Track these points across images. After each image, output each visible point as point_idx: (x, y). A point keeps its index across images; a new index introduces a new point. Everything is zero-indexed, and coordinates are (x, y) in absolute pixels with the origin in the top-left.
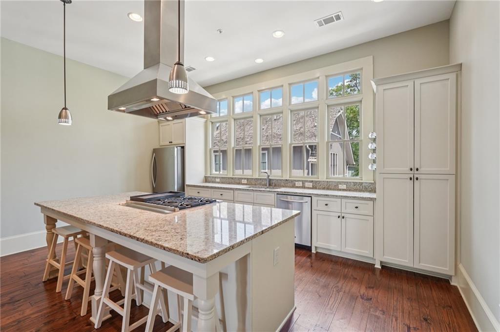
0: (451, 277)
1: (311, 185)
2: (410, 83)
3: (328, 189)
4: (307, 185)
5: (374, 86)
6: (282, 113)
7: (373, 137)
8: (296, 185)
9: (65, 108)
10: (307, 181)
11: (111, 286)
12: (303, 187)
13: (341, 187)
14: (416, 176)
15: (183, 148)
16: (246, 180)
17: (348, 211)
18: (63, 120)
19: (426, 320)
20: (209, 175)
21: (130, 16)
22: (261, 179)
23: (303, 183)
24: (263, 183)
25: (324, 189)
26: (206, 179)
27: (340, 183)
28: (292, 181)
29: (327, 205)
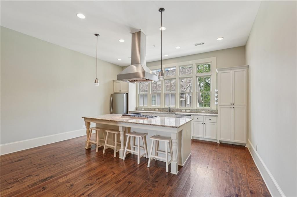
0: (245, 144)
1: (189, 111)
2: (231, 71)
3: (197, 113)
4: (187, 111)
5: (217, 71)
6: (175, 79)
7: (217, 91)
8: (182, 111)
9: (97, 79)
10: (187, 109)
11: (117, 150)
12: (186, 112)
13: (202, 112)
14: (233, 107)
15: (127, 94)
16: (158, 109)
17: (206, 121)
18: (96, 83)
19: (236, 155)
20: (138, 107)
21: (120, 41)
22: (165, 109)
23: (185, 110)
24: (166, 110)
25: (195, 113)
26: (136, 109)
27: (202, 110)
28: (180, 109)
29: (198, 119)
